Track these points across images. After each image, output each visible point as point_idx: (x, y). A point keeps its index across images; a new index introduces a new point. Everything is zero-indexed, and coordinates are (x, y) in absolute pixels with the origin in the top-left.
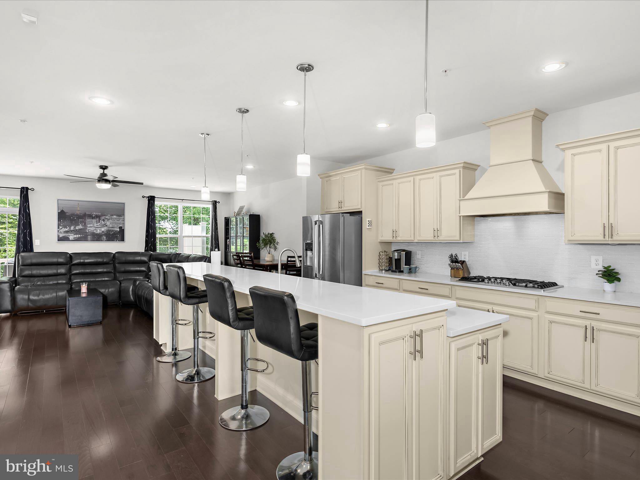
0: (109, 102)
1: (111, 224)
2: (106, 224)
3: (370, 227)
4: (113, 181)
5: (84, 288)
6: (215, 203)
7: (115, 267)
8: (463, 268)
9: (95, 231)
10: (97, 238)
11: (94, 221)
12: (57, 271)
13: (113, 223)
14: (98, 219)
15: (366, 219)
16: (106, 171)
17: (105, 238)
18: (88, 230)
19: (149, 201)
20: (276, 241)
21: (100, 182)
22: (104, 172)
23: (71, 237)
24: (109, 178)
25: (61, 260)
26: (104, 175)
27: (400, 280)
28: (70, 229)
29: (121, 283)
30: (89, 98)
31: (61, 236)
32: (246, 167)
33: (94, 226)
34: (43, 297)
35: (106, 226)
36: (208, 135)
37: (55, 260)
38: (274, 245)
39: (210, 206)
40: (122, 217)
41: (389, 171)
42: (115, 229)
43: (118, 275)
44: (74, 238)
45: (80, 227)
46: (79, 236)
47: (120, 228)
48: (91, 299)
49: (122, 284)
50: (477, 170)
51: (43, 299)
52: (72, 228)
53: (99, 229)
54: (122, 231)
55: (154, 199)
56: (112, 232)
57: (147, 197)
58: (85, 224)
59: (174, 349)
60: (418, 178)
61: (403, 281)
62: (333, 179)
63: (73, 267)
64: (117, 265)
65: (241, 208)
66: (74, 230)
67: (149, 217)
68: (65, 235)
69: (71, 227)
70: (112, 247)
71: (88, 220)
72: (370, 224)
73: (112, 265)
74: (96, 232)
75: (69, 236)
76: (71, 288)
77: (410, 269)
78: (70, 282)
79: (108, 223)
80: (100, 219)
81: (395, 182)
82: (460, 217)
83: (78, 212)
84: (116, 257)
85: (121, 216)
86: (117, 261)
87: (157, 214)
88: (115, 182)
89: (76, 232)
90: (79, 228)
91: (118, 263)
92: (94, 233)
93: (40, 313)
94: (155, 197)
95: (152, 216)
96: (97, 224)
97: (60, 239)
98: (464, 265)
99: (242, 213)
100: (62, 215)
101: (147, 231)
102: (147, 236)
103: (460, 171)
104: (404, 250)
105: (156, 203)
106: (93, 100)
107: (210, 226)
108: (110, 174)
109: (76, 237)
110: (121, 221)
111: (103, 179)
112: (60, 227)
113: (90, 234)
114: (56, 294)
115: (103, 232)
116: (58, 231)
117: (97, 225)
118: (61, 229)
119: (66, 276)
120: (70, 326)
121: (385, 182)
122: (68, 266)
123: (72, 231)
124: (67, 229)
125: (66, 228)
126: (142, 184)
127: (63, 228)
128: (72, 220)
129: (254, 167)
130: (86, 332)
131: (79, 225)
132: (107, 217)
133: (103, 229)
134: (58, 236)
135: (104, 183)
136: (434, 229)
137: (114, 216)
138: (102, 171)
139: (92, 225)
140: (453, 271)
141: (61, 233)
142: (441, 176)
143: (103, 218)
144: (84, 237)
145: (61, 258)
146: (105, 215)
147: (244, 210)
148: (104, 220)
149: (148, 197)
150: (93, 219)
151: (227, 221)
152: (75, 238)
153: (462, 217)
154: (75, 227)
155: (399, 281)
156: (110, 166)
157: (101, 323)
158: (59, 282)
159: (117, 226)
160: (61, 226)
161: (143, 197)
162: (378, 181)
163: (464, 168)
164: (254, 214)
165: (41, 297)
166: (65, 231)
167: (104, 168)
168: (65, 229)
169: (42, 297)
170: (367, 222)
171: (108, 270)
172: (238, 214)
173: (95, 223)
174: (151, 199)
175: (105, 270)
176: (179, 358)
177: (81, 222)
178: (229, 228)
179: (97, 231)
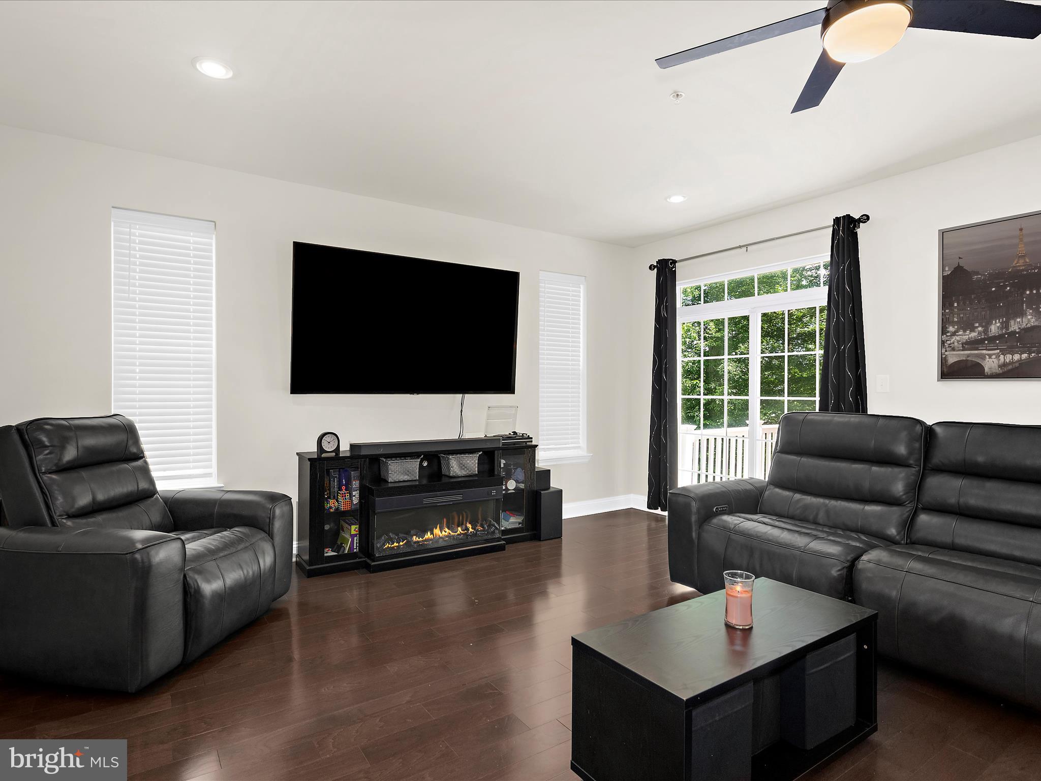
23: (992, 362)
28: (986, 331)
31: (951, 360)
44: (1001, 367)
45: (1026, 320)
46: (1024, 356)
52: (995, 328)
63: (930, 479)
66: (1001, 337)
68: (968, 356)
69: (989, 324)
89: (1008, 342)
90: (1023, 326)
97: (949, 372)
100: (958, 283)
109: (1011, 364)
112: (951, 329)
116: (943, 343)
118: (954, 334)
119: (898, 509)
122: (914, 472)
123: (992, 339)
124: (973, 335)
125: (973, 331)
127: (960, 333)
128: (994, 299)
131: (1022, 314)
134: (943, 361)
141: (953, 349)
152: (1005, 365)
154: (1005, 325)
160: (953, 323)
166: (967, 343)
168: (968, 332)
177: (1033, 302)
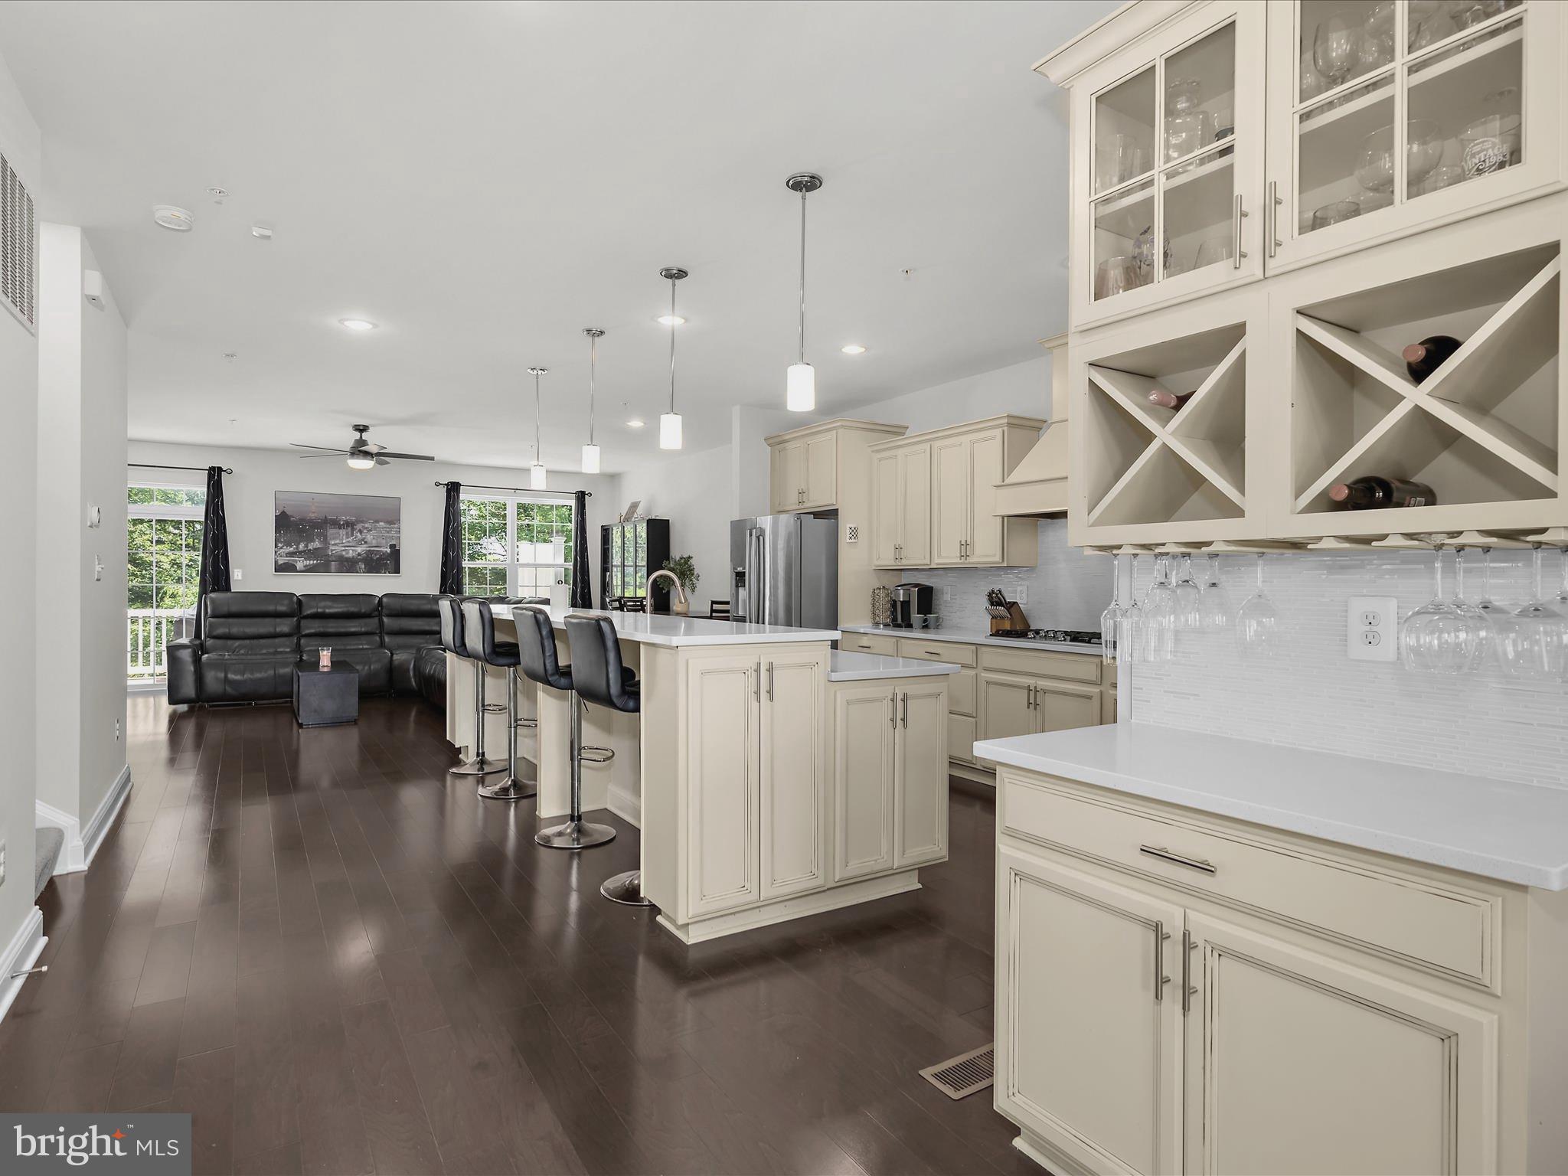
0: (371, 326)
1: (374, 539)
2: (364, 538)
3: (853, 541)
4: (379, 454)
5: (325, 658)
6: (581, 497)
7: (381, 623)
8: (1011, 615)
9: (344, 553)
10: (348, 566)
11: (342, 532)
12: (275, 629)
13: (378, 537)
14: (350, 529)
15: (845, 526)
16: (365, 436)
17: (363, 566)
18: (332, 551)
19: (448, 491)
20: (695, 573)
21: (355, 456)
22: (361, 437)
23: (300, 564)
24: (372, 448)
25: (282, 608)
26: (362, 442)
27: (898, 639)
28: (297, 548)
29: (392, 654)
30: (340, 321)
31: (280, 562)
32: (629, 424)
33: (343, 543)
34: (252, 677)
35: (366, 542)
36: (543, 370)
37: (271, 608)
38: (691, 580)
39: (572, 503)
40: (396, 526)
41: (897, 431)
42: (382, 549)
43: (387, 639)
44: (304, 567)
45: (316, 544)
46: (315, 562)
47: (392, 546)
48: (338, 678)
49: (395, 656)
50: (1041, 429)
51: (251, 680)
52: (301, 547)
53: (353, 548)
54: (395, 553)
55: (457, 489)
56: (376, 555)
57: (445, 484)
58: (325, 537)
59: (481, 755)
60: (937, 444)
61: (903, 640)
62: (789, 446)
63: (303, 622)
64: (385, 619)
65: (634, 506)
66: (304, 552)
67: (448, 527)
68: (289, 560)
69: (299, 544)
70: (377, 585)
71: (331, 532)
72: (853, 533)
73: (376, 620)
74: (347, 556)
75: (296, 561)
76: (301, 659)
77: (925, 620)
78: (298, 649)
79: (369, 537)
80: (353, 530)
81: (900, 452)
82: (1003, 518)
83: (313, 516)
84: (384, 605)
85: (395, 524)
86: (385, 611)
87: (466, 520)
88: (381, 456)
89: (308, 554)
90: (315, 547)
91: (388, 616)
92: (342, 556)
93: (246, 707)
94: (460, 485)
95: (454, 524)
96: (348, 538)
97: (279, 568)
98: (1013, 610)
99: (635, 516)
100: (283, 522)
101: (445, 553)
102: (444, 564)
103: (1003, 431)
104: (916, 585)
105: (462, 496)
106: (346, 323)
107: (572, 544)
108: (374, 440)
109: (309, 565)
110: (393, 534)
111: (359, 450)
112: (280, 545)
113: (334, 559)
114: (273, 672)
115: (359, 554)
116: (276, 552)
117: (349, 542)
118: (281, 548)
119: (291, 638)
120: (300, 726)
121: (884, 453)
122: (295, 619)
123: (300, 552)
124: (292, 549)
125: (291, 547)
126: (432, 459)
127: (285, 547)
128: (301, 531)
129: (645, 423)
130: (329, 737)
131: (313, 541)
132: (366, 525)
133: (359, 550)
134: (276, 562)
135: (361, 457)
136: (961, 542)
137: (380, 523)
138: (357, 435)
139: (338, 541)
140: (994, 620)
141: (281, 556)
142: (973, 443)
143: (359, 526)
144: (323, 564)
145: (282, 605)
146: (362, 522)
147: (640, 511)
148: (361, 532)
149: (447, 485)
150: (340, 528)
151: (606, 533)
152: (306, 566)
153: (1006, 518)
154: (306, 546)
155: (897, 641)
156: (373, 426)
157: (355, 722)
158: (279, 650)
159: (387, 542)
160: (281, 542)
161: (437, 484)
162: (873, 451)
163: (1009, 425)
164: (657, 518)
165: (247, 676)
166: (288, 553)
167: (362, 429)
168: (289, 548)
169: (250, 676)
170: (848, 531)
171: (369, 629)
172: (627, 519)
173: (344, 537)
174: (453, 489)
175: (363, 629)
176: (487, 769)
177: (319, 535)
178: (608, 548)
179: (347, 553)
